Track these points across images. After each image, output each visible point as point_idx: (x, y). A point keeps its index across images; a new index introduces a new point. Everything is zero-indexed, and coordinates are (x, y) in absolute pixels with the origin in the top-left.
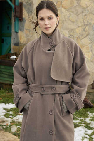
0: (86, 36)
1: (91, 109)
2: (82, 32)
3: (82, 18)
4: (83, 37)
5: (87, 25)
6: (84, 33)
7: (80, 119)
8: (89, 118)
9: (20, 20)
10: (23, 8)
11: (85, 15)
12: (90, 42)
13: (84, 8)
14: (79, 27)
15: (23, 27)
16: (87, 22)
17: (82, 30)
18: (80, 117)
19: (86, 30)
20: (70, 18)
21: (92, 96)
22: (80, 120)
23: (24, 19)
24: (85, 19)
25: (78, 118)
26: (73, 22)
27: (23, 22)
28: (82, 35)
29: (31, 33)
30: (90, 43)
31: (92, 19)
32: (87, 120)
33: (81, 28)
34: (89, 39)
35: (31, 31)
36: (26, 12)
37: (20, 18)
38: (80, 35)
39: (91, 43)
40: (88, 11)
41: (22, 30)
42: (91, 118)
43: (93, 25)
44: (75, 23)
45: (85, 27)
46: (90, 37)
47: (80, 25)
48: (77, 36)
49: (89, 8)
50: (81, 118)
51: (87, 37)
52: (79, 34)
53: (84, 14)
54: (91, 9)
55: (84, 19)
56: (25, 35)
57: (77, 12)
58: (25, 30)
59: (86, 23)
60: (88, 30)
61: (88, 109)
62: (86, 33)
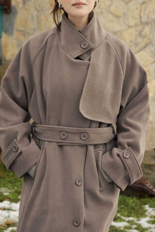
0: (145, 47)
1: (151, 201)
2: (136, 39)
3: (137, 9)
4: (137, 49)
5: (147, 23)
6: (140, 40)
7: (127, 219)
8: (148, 219)
11: (143, 3)
12: (152, 60)
14: (129, 27)
15: (12, 25)
16: (148, 16)
17: (137, 33)
18: (129, 216)
19: (143, 33)
20: (112, 9)
22: (128, 222)
23: (14, 7)
24: (143, 11)
25: (124, 218)
26: (118, 17)
27: (11, 15)
28: (136, 44)
30: (151, 62)
32: (144, 222)
33: (132, 30)
34: (151, 54)
37: (5, 7)
38: (132, 44)
41: (9, 31)
42: (151, 217)
44: (121, 20)
45: (144, 28)
46: (152, 49)
47: (132, 23)
50: (131, 218)
51: (147, 49)
52: (131, 42)
55: (141, 11)
56: (15, 42)
58: (15, 33)
59: (144, 19)
60: (148, 33)
61: (147, 199)
62: (146, 40)
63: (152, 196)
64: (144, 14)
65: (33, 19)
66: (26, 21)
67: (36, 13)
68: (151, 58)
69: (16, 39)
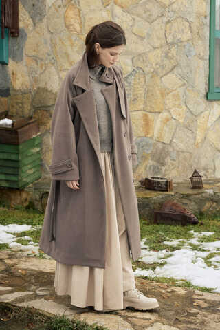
0: (172, 69)
1: (195, 227)
2: (162, 61)
3: (162, 29)
4: (164, 72)
5: (173, 44)
6: (166, 62)
9: (12, 33)
10: (20, 6)
11: (168, 22)
12: (181, 83)
13: (164, 6)
14: (155, 48)
15: (21, 49)
16: (173, 36)
17: (163, 55)
18: (178, 239)
19: (170, 55)
20: (135, 29)
21: (194, 203)
23: (23, 30)
24: (168, 31)
25: (174, 240)
26: (142, 38)
27: (19, 39)
28: (163, 67)
29: (42, 65)
30: (180, 85)
31: (183, 30)
33: (159, 51)
34: (179, 77)
35: (42, 60)
36: (27, 14)
38: (158, 66)
39: (184, 84)
40: (175, 12)
41: (17, 57)
42: (199, 238)
43: (186, 43)
44: (145, 40)
45: (170, 49)
46: (180, 71)
47: (157, 44)
48: (152, 70)
49: (175, 6)
50: (181, 240)
51: (175, 71)
52: (157, 64)
53: (165, 20)
54: (180, 8)
55: (166, 31)
56: (25, 69)
57: (150, 15)
58: (25, 58)
59: (170, 40)
60: (175, 54)
62: (172, 61)
63: (195, 223)
64: (170, 33)
65: (46, 43)
66: (37, 45)
67: (48, 36)
68: (180, 81)
69: (27, 66)
